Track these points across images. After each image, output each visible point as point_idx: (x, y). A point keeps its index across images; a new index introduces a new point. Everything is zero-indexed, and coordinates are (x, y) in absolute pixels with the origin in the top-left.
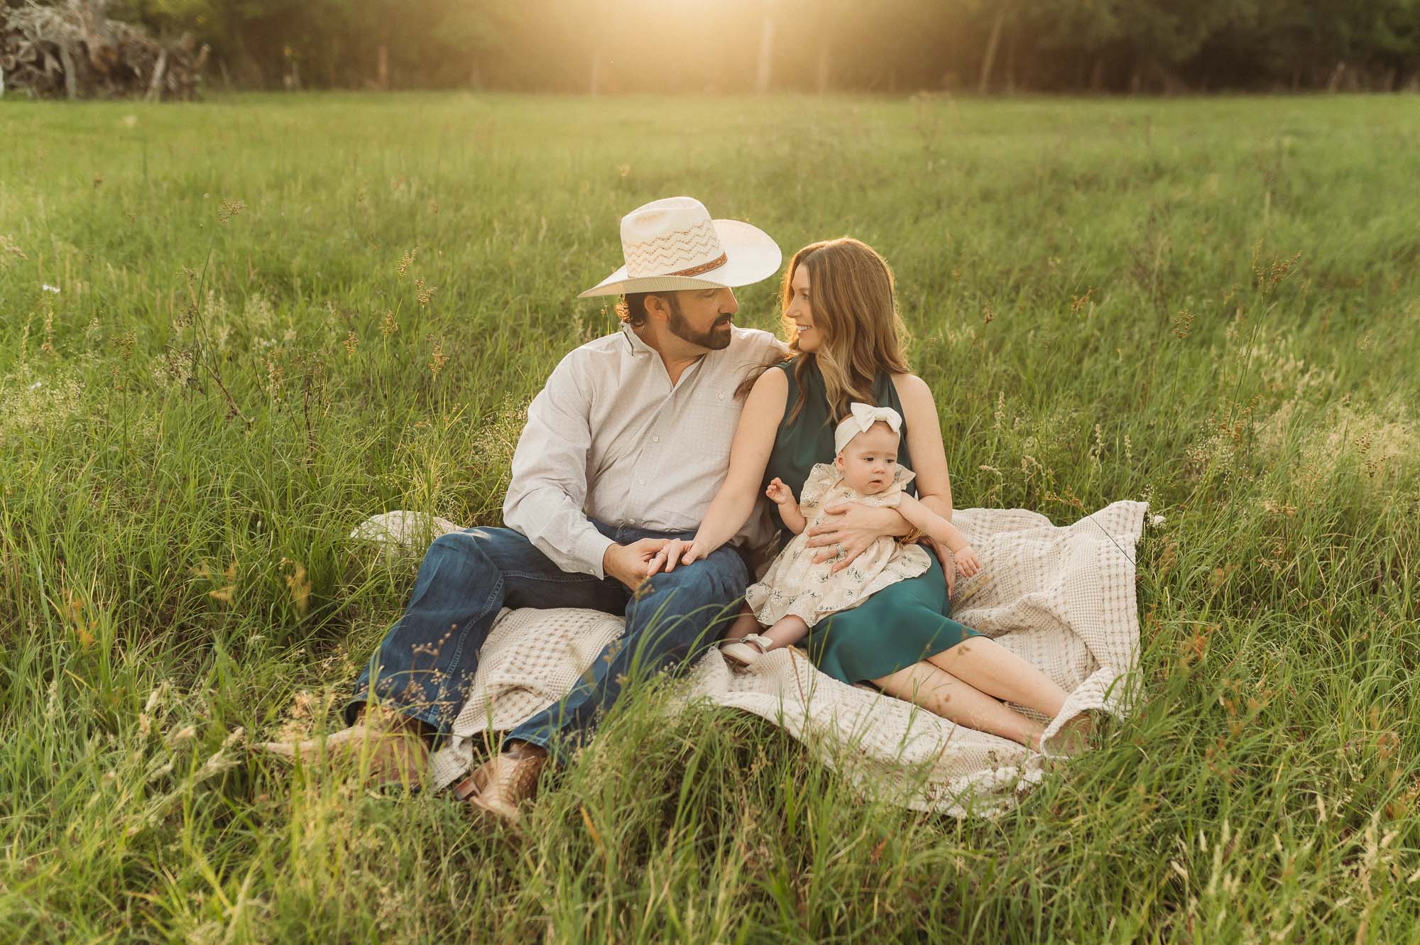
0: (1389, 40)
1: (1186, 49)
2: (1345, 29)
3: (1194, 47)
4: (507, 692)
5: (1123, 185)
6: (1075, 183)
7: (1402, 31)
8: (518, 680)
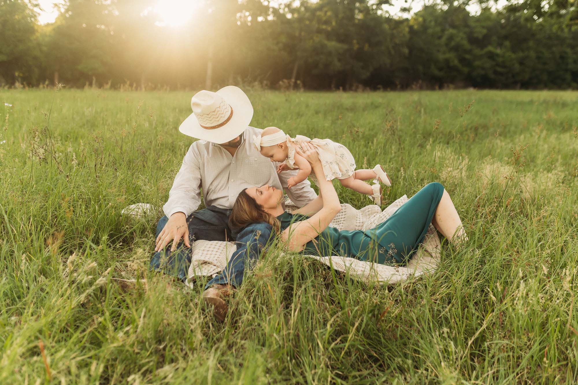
0: (436, 72)
1: (366, 74)
2: (421, 68)
3: (368, 74)
4: (202, 264)
5: (364, 110)
6: (347, 109)
7: (441, 69)
8: (206, 259)
